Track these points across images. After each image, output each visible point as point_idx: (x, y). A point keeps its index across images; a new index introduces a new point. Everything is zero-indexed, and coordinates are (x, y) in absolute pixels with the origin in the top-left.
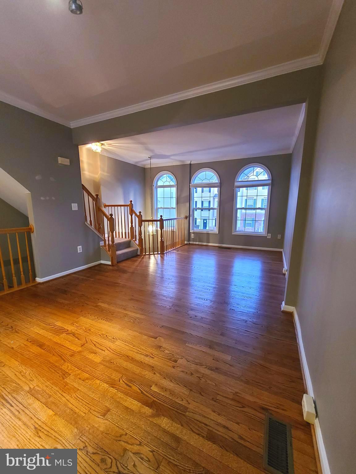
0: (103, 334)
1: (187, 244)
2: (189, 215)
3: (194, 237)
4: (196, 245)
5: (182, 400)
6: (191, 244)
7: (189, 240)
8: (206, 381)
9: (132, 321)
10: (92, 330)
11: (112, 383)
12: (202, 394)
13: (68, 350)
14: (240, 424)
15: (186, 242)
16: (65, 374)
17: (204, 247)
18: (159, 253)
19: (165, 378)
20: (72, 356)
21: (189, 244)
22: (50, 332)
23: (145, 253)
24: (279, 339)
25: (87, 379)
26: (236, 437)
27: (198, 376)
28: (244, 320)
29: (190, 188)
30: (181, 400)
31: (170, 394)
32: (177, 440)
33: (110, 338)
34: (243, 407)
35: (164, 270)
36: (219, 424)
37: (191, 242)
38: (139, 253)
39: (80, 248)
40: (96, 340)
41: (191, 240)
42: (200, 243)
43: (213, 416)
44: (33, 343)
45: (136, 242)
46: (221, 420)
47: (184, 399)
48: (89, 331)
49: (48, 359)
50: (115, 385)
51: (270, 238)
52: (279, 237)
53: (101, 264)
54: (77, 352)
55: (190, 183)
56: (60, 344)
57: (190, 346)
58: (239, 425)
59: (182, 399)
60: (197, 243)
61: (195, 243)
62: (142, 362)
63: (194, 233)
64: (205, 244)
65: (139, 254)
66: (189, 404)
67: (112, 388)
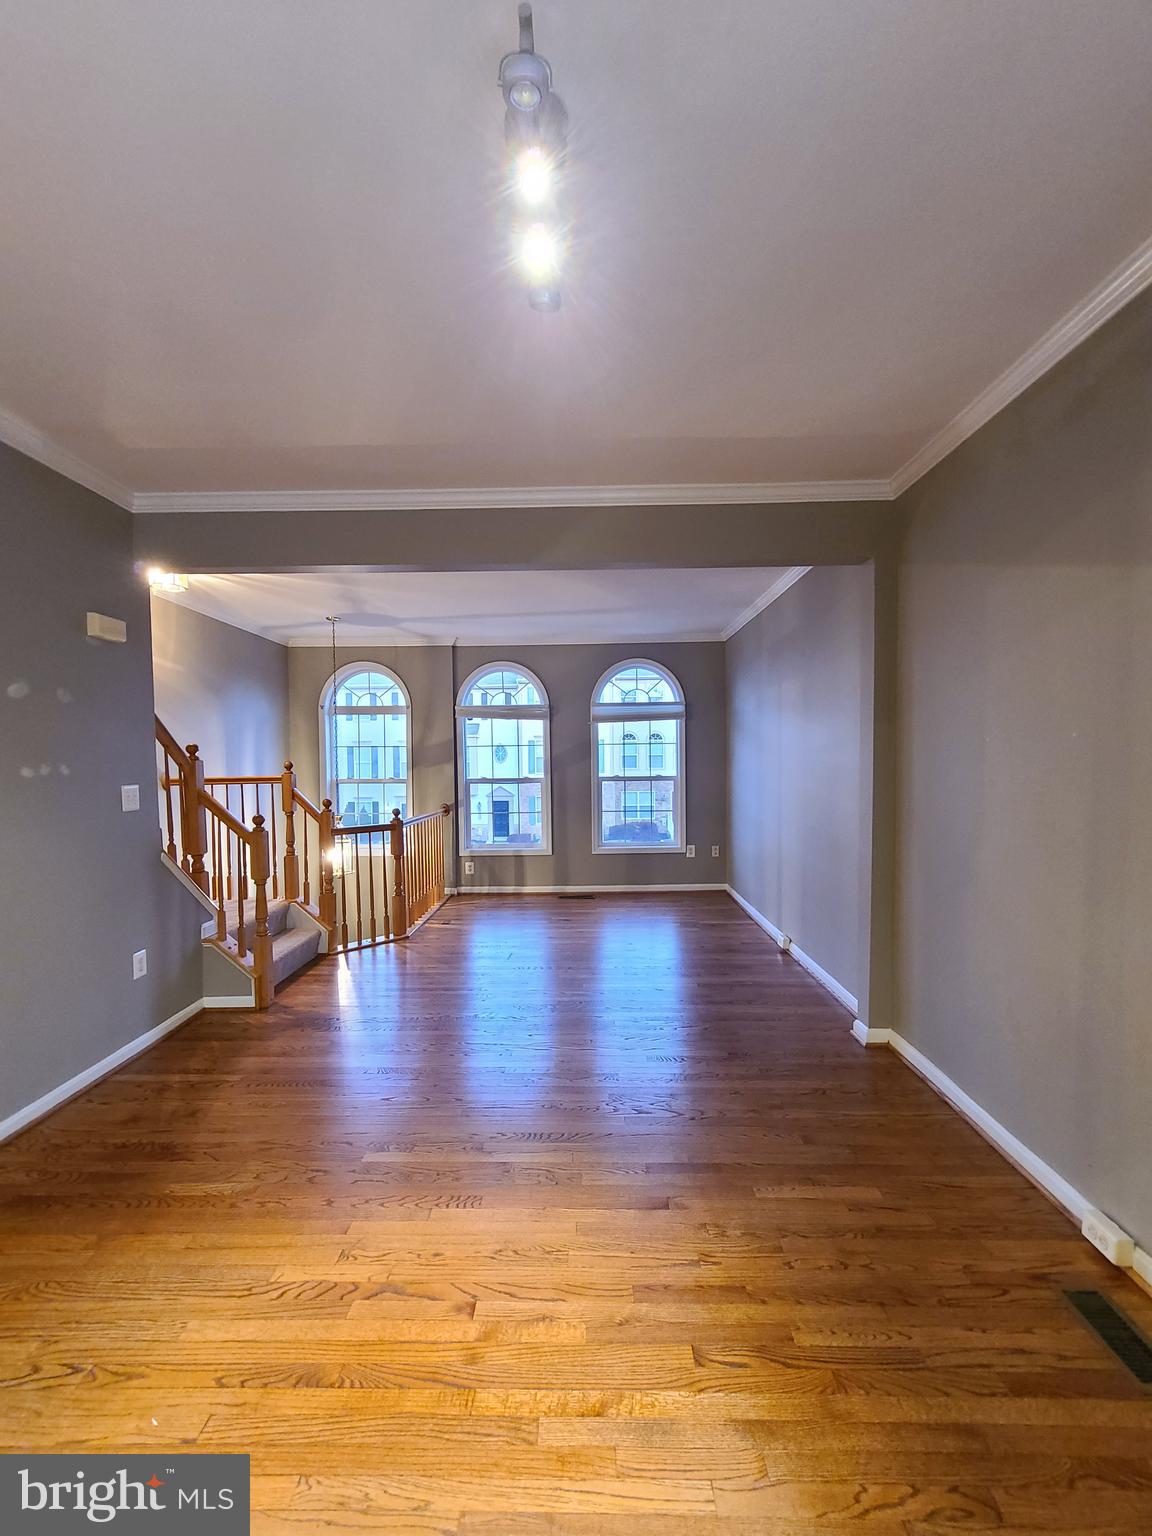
0: (500, 1251)
1: (452, 896)
2: (454, 801)
3: (472, 872)
4: (480, 895)
5: (890, 1338)
6: (465, 894)
7: (457, 883)
8: (889, 1269)
9: (541, 1179)
10: (448, 1254)
11: (692, 1381)
12: (910, 1300)
13: (434, 1347)
14: (1035, 1330)
15: (447, 891)
16: (516, 1426)
17: (511, 900)
18: (392, 937)
19: (800, 1303)
20: (472, 1360)
21: (459, 894)
22: (293, 1318)
23: (345, 946)
24: (918, 1113)
25: (604, 1405)
26: (1053, 1362)
27: (862, 1263)
28: (816, 1090)
29: (455, 719)
30: (884, 1337)
31: (850, 1335)
32: (970, 1431)
33: (535, 1254)
34: (1005, 1292)
35: (465, 992)
36: (1002, 1352)
37: (463, 889)
38: (323, 949)
39: (140, 961)
40: (500, 1280)
41: (463, 882)
42: (495, 889)
43: (976, 1339)
44: (265, 1385)
45: (307, 907)
46: (997, 1339)
47: (890, 1334)
48: (438, 1258)
49: (398, 1410)
50: (699, 1381)
51: (693, 855)
52: (715, 852)
53: (205, 1011)
54: (478, 1340)
55: (455, 705)
56: (382, 1342)
57: (771, 1196)
58: (1034, 1333)
59: (888, 1335)
60: (485, 889)
61: (476, 889)
62: (702, 1287)
63: (472, 858)
64: (510, 889)
65: (325, 951)
66: (910, 1338)
67: (702, 1395)
